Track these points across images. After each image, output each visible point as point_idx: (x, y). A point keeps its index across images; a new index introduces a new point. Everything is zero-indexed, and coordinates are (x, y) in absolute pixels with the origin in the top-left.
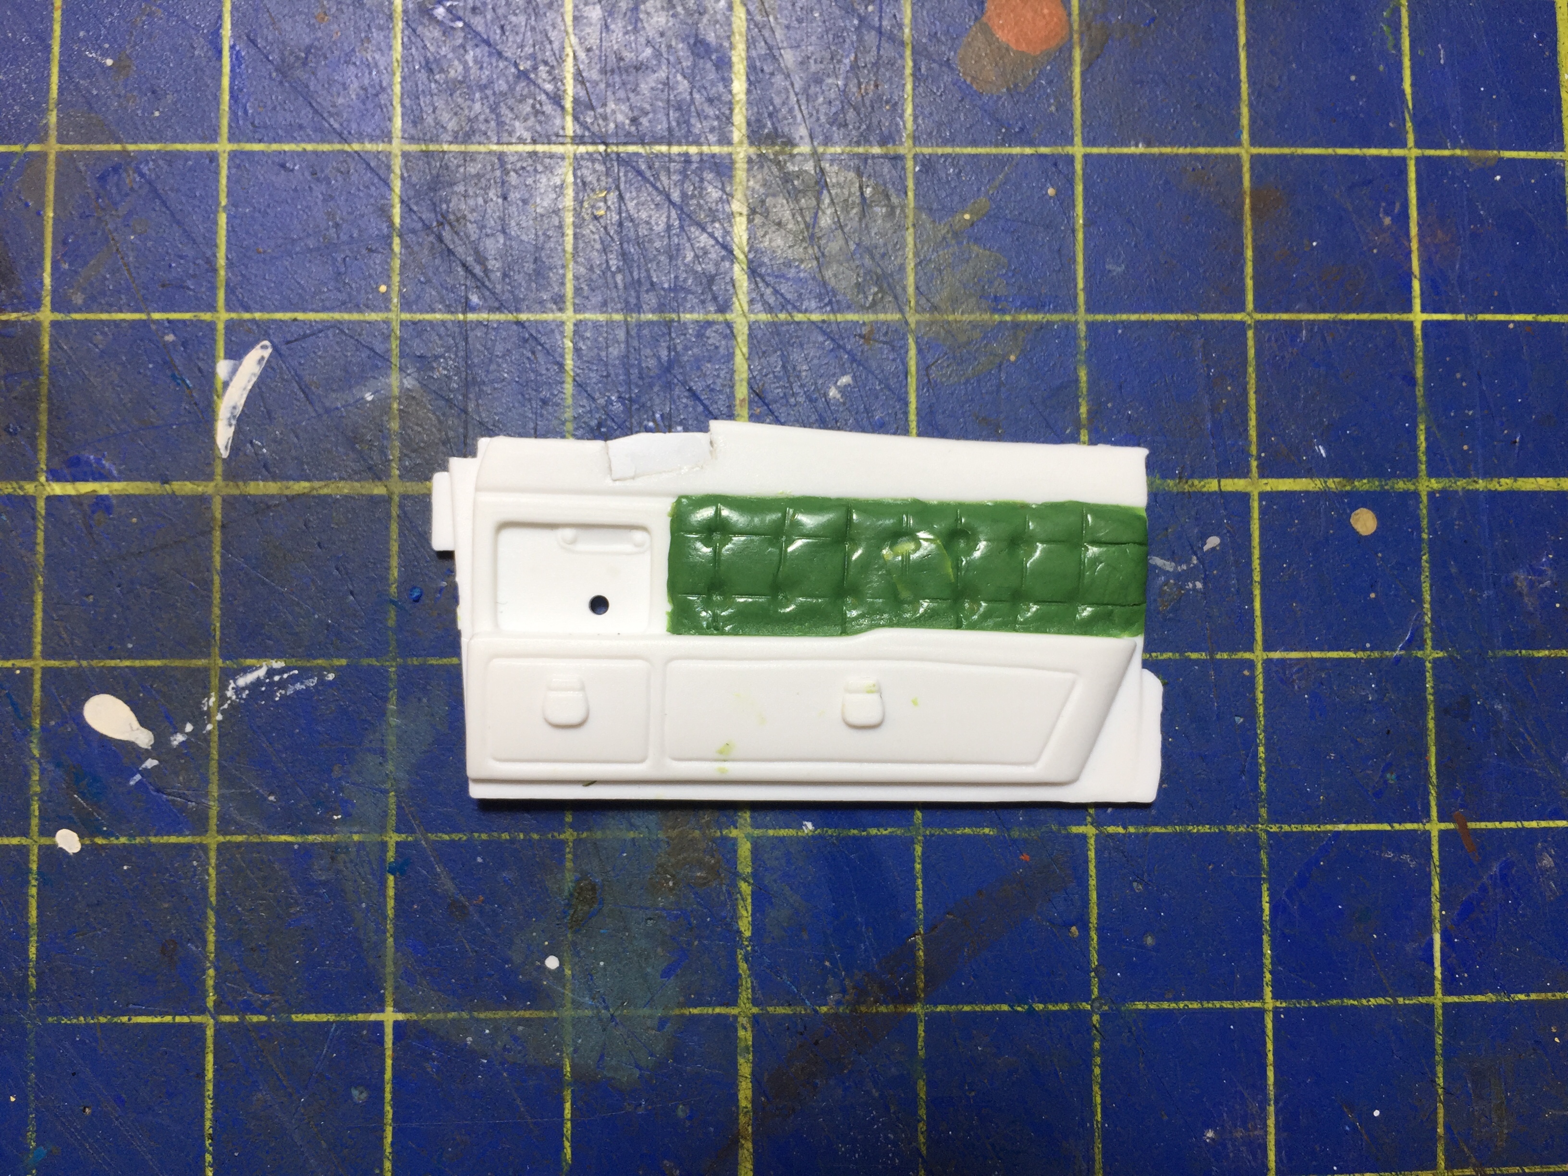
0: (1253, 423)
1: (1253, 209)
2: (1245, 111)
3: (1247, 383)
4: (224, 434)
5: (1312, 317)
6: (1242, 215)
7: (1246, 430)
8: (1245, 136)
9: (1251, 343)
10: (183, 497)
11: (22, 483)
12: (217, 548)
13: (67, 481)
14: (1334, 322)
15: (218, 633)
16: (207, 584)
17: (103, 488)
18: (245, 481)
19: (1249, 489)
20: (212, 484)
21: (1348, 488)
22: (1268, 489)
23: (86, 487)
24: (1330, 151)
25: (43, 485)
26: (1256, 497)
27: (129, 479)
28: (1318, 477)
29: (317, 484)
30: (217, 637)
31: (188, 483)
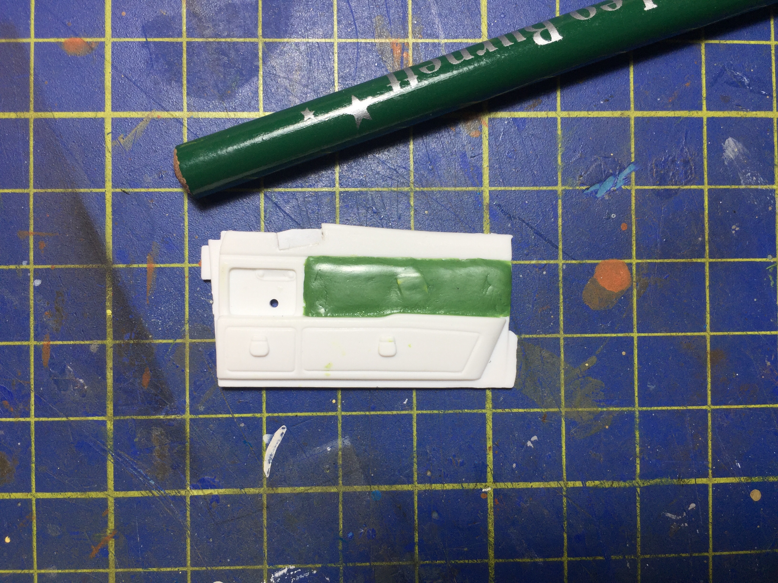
0: (710, 454)
1: (711, 360)
2: (708, 316)
3: (708, 436)
4: (267, 467)
5: (736, 407)
6: (706, 362)
7: (707, 457)
8: (708, 327)
9: (710, 418)
10: (250, 495)
11: (179, 490)
12: (265, 516)
13: (200, 489)
14: (745, 409)
15: (266, 554)
16: (262, 532)
17: (215, 492)
18: (276, 487)
19: (708, 483)
20: (263, 489)
21: (749, 481)
22: (716, 482)
23: (208, 492)
24: (744, 333)
25: (188, 491)
26: (711, 486)
27: (226, 488)
28: (737, 477)
29: (307, 488)
30: (266, 556)
31: (251, 489)
